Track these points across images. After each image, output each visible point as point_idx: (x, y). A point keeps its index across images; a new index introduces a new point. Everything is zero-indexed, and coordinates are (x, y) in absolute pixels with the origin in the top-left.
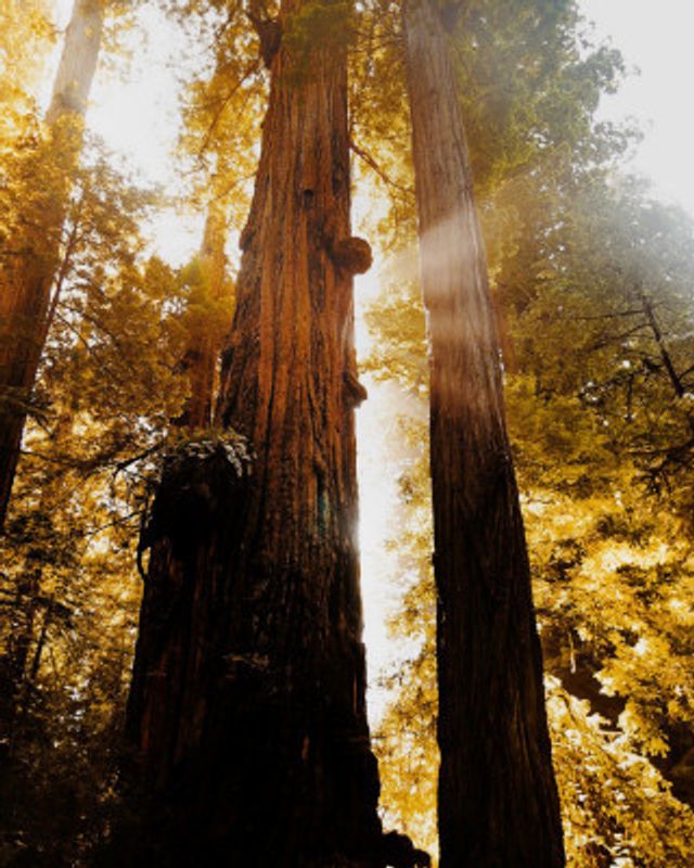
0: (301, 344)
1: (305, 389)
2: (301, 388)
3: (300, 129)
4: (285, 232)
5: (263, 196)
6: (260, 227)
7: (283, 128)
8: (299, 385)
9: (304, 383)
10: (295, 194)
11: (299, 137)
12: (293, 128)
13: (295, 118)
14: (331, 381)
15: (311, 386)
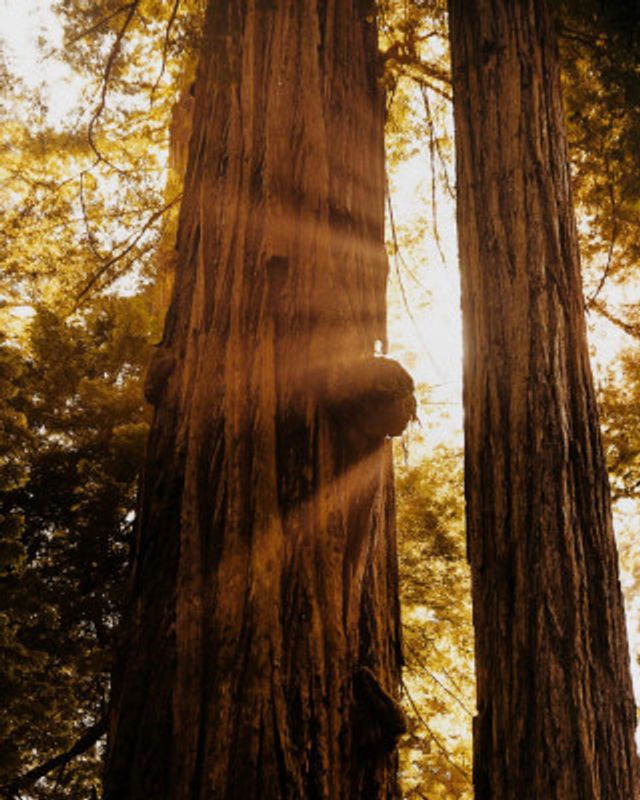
0: (261, 629)
1: (269, 732)
2: (261, 732)
3: (261, 107)
4: (229, 366)
5: (187, 278)
6: (183, 355)
7: (227, 106)
8: (256, 724)
9: (269, 719)
10: (249, 271)
11: (258, 129)
12: (245, 106)
13: (249, 80)
14: (327, 702)
15: (283, 725)
